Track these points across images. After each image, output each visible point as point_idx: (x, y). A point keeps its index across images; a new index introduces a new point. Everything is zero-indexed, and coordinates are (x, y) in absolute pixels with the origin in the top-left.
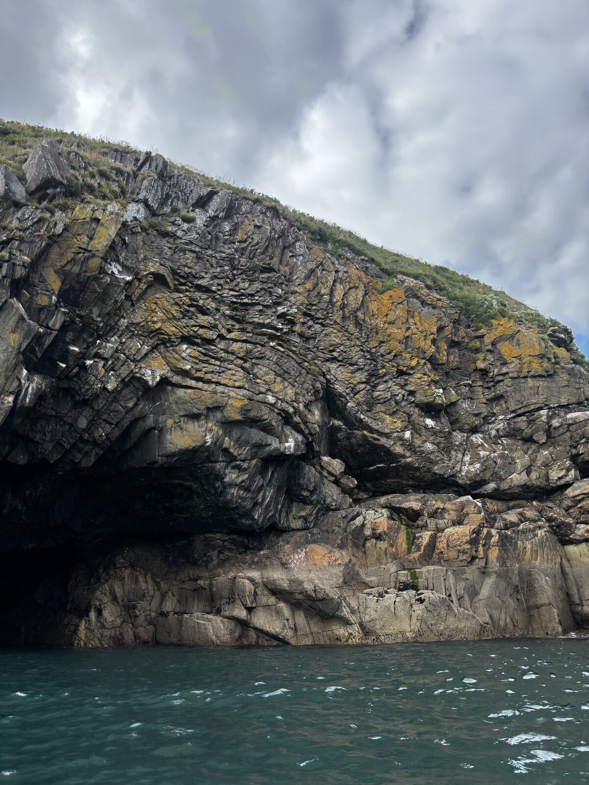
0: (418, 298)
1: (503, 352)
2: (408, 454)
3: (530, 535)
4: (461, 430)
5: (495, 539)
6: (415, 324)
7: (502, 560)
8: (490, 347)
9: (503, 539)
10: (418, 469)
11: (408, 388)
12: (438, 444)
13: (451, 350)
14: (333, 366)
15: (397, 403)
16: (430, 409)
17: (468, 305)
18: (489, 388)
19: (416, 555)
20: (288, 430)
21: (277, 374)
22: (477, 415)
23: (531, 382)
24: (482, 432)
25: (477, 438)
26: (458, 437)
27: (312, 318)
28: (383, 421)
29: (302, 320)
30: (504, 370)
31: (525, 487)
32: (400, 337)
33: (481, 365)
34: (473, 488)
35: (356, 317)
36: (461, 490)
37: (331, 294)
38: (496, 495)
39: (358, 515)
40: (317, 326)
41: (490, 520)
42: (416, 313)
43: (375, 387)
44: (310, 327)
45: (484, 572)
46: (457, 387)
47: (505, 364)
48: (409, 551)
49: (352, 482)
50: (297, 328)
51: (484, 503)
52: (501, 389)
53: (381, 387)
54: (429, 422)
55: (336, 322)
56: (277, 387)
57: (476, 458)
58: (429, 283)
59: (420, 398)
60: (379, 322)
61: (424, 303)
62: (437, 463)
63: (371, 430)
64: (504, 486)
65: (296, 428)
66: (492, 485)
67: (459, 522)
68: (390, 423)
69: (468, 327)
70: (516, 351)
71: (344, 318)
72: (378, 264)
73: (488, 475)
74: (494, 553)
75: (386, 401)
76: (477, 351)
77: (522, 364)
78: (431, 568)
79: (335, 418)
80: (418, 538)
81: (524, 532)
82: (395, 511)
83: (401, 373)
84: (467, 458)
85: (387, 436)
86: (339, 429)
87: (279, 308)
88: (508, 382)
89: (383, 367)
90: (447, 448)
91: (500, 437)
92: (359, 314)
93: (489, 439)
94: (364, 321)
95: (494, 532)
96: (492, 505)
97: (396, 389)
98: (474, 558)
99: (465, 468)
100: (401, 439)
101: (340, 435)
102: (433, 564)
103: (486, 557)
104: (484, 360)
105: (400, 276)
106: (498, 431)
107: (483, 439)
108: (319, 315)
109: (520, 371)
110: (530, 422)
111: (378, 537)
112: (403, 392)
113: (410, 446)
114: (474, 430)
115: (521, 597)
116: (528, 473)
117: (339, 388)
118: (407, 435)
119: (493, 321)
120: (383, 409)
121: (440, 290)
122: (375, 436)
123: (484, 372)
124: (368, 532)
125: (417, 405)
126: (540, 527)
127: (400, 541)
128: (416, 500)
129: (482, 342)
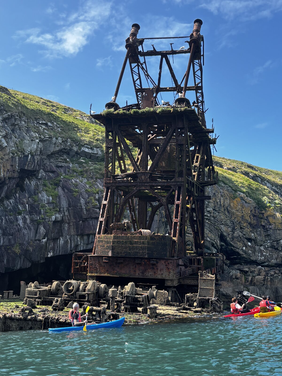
0: (244, 200)
1: (270, 220)
2: (244, 254)
3: (277, 278)
4: (258, 246)
5: (269, 279)
6: (244, 211)
7: (271, 285)
8: (266, 218)
9: (271, 279)
10: (246, 258)
11: (243, 233)
12: (252, 251)
13: (254, 218)
14: (222, 226)
15: (240, 238)
16: (250, 240)
17: (258, 201)
18: (265, 232)
19: (248, 283)
20: (213, 248)
21: (209, 231)
22: (262, 241)
23: (278, 232)
24: (263, 246)
25: (262, 248)
26: (257, 248)
27: (216, 210)
28: (237, 244)
29: (213, 212)
30: (270, 227)
31: (276, 264)
32: (240, 216)
33: (263, 224)
34: (261, 264)
35: (228, 209)
36: (258, 264)
37: (220, 202)
38: (268, 266)
39: (231, 272)
40: (217, 213)
41: (267, 274)
42: (244, 206)
43: (234, 233)
44: (215, 214)
45: (266, 288)
46: (257, 232)
47: (270, 224)
48: (245, 282)
49: (228, 262)
50: (212, 214)
51: (265, 269)
52: (269, 233)
53: (236, 233)
54: (249, 244)
55: (222, 212)
56: (210, 235)
57: (262, 255)
58: (247, 195)
59: (247, 236)
60: (234, 211)
61: (246, 202)
62: (252, 257)
63: (234, 247)
64: (270, 264)
65: (215, 248)
66: (267, 263)
67: (259, 275)
68: (239, 245)
69: (258, 209)
70: (274, 221)
71: (224, 210)
72: (231, 187)
73: (266, 260)
74: (269, 283)
75: (237, 238)
76: (262, 218)
77: (275, 225)
78: (252, 287)
79: (222, 242)
80: (247, 279)
81: (275, 277)
82: (242, 271)
83: (241, 228)
84: (260, 255)
85: (238, 249)
86: (223, 245)
87: (208, 209)
88: (272, 231)
89: (236, 226)
90: (254, 252)
91: (268, 247)
92: (228, 208)
93: (265, 248)
94: (230, 210)
95: (269, 278)
96: (267, 269)
97: (240, 234)
98: (264, 285)
99: (259, 258)
100: (242, 249)
101: (223, 247)
102: (252, 286)
103: (267, 284)
104: (264, 222)
105: (238, 192)
106: (268, 246)
107: (264, 248)
108: (218, 210)
109: (275, 228)
110: (277, 244)
111: (237, 279)
112: (242, 234)
113: (245, 252)
114: (261, 245)
115: (274, 294)
116: (277, 260)
117: (225, 234)
118: (244, 248)
119: (267, 209)
120: (237, 240)
121: (250, 197)
122: (235, 249)
123: (264, 226)
124: (234, 277)
125: (246, 238)
126: (279, 276)
127: (243, 279)
128: (247, 268)
129: (263, 215)
